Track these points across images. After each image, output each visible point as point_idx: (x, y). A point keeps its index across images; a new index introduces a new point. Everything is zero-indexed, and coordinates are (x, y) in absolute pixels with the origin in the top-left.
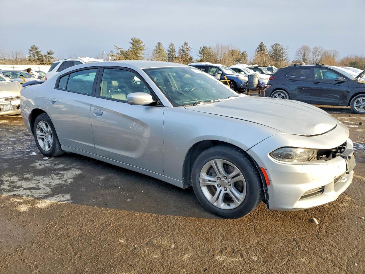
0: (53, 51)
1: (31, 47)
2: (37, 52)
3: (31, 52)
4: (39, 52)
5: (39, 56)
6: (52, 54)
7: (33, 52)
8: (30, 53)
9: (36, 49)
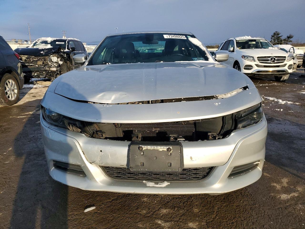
0: (292, 34)
1: (274, 33)
2: (278, 37)
3: (273, 38)
4: (280, 37)
5: (279, 40)
6: (291, 38)
7: (275, 38)
8: (271, 38)
9: (278, 34)
